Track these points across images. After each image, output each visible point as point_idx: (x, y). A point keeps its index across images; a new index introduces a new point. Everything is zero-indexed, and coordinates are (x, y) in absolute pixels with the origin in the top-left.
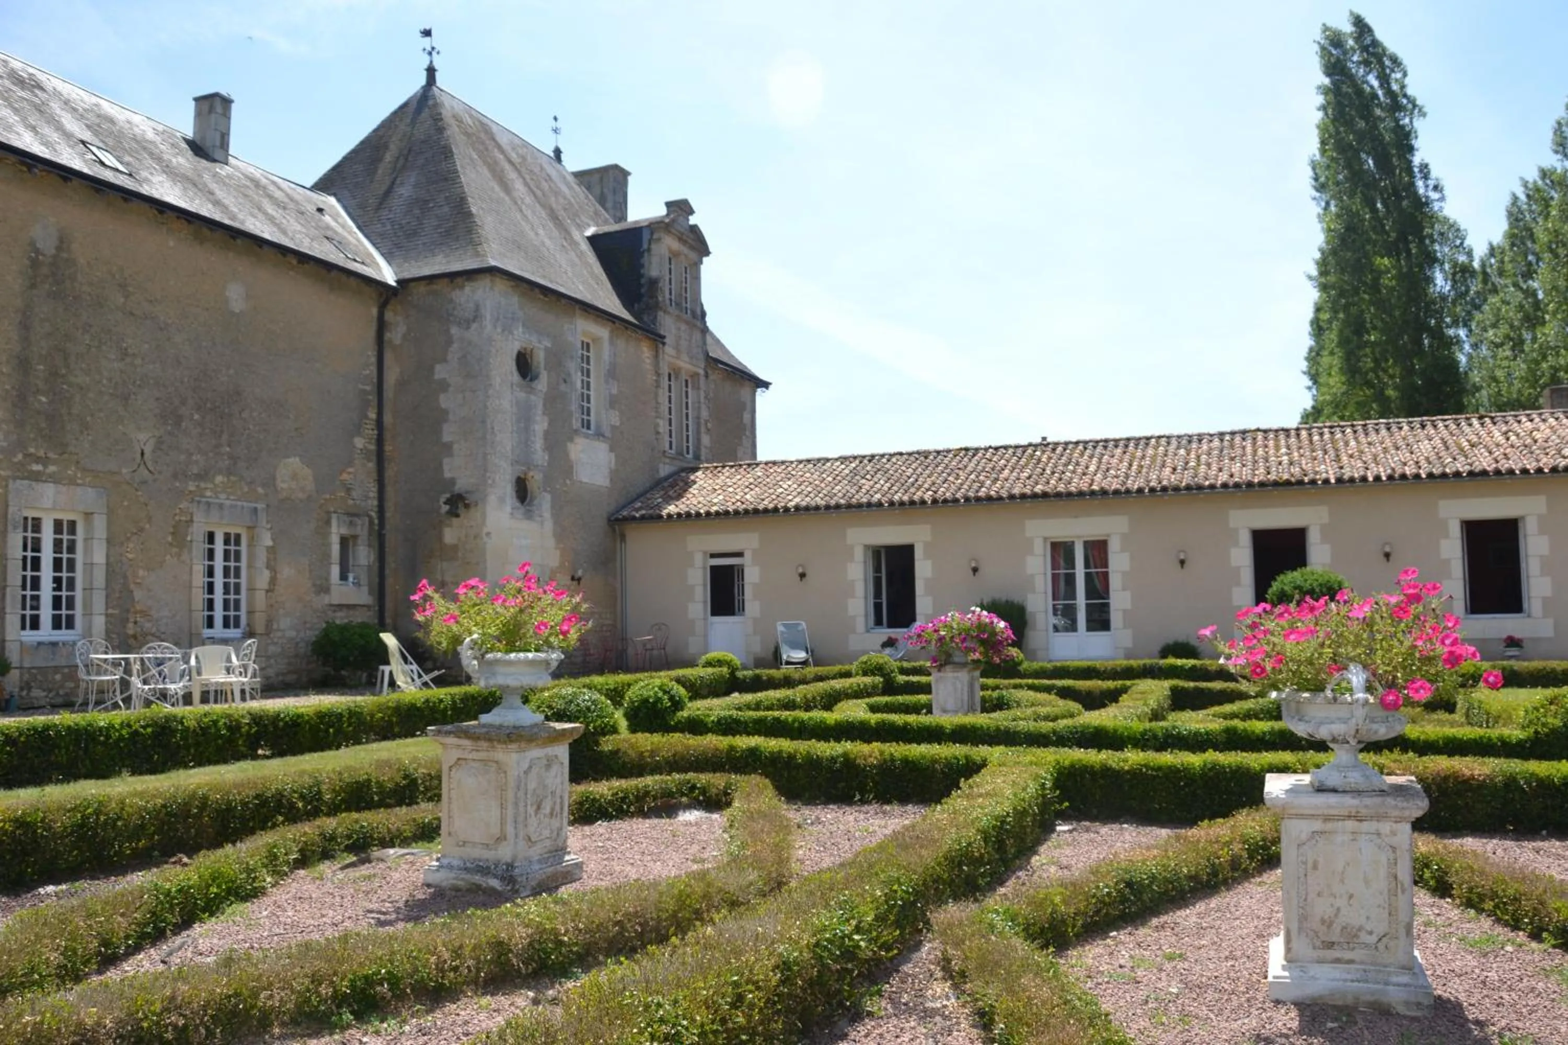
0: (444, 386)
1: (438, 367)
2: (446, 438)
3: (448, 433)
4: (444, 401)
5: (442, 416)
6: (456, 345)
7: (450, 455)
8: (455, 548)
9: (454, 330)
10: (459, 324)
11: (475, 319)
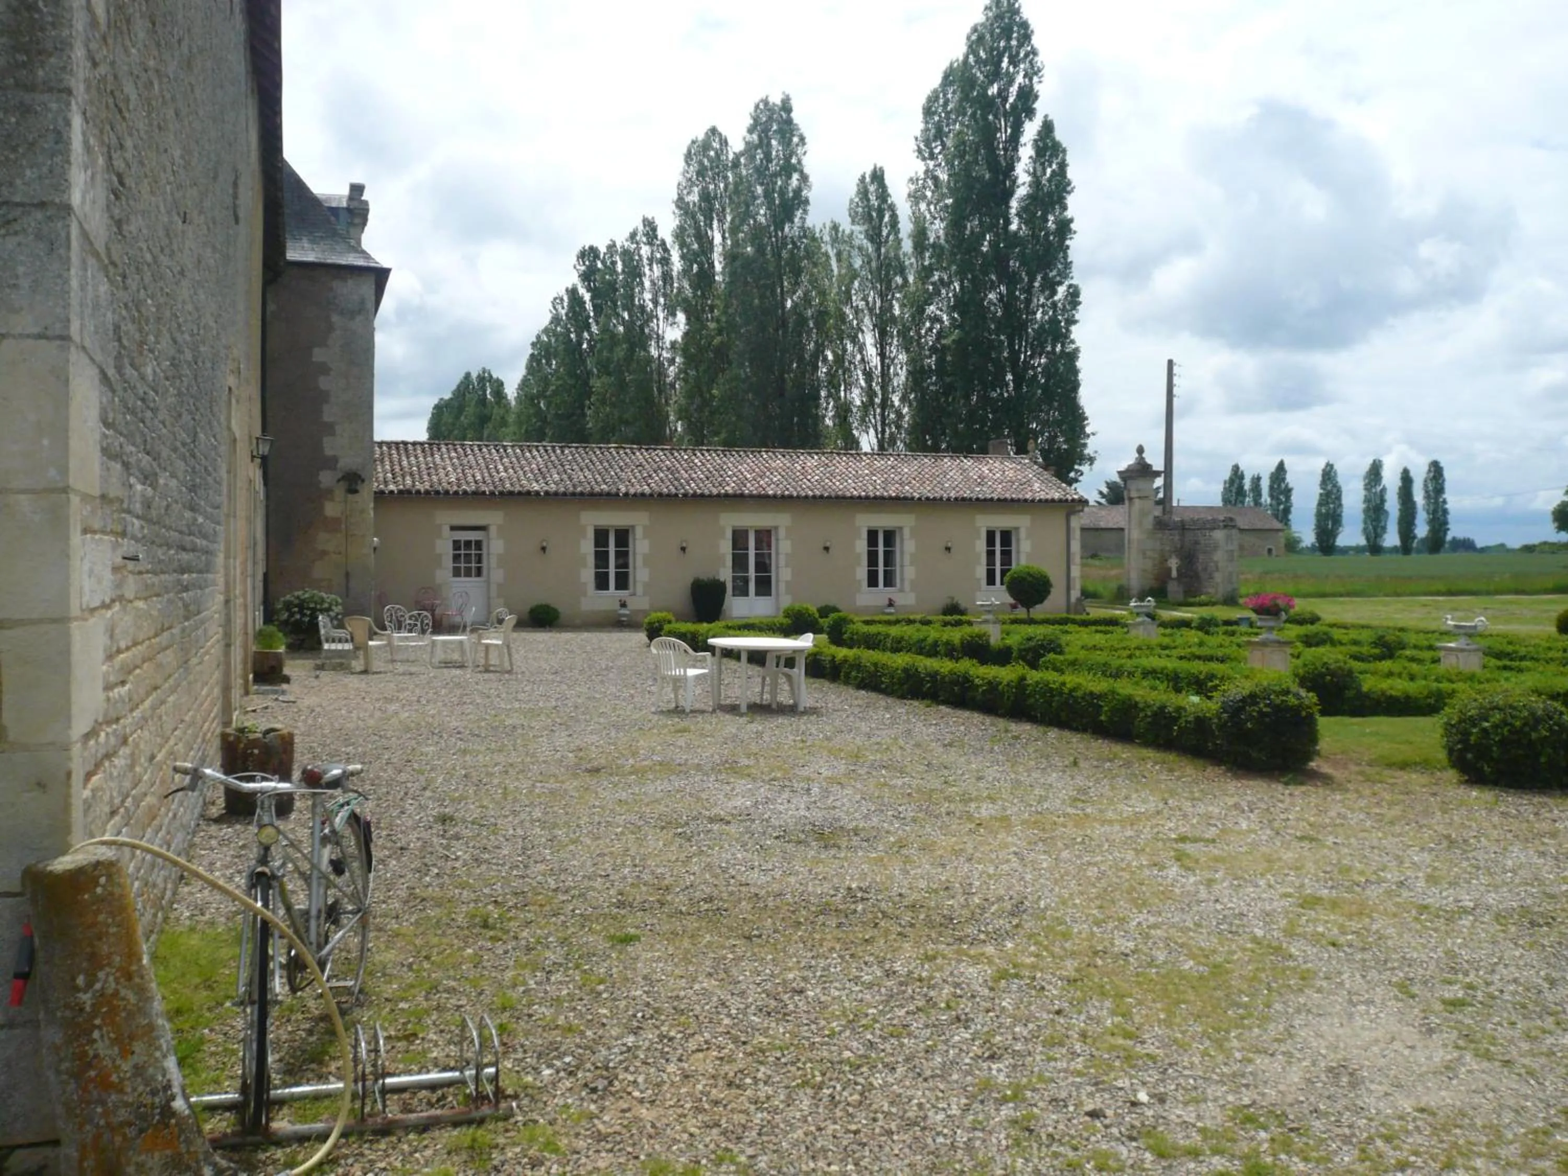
0: (324, 369)
1: (316, 351)
2: (327, 418)
3: (329, 414)
4: (324, 383)
5: (323, 397)
6: (338, 332)
7: (333, 434)
8: (337, 521)
9: (335, 318)
10: (342, 313)
11: (360, 312)
